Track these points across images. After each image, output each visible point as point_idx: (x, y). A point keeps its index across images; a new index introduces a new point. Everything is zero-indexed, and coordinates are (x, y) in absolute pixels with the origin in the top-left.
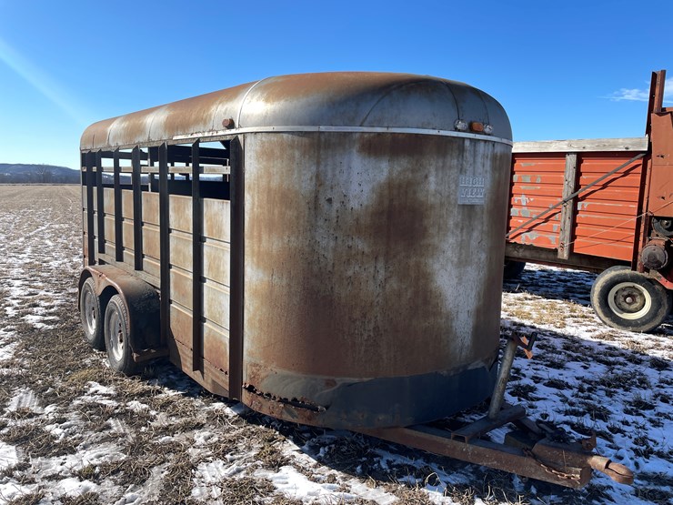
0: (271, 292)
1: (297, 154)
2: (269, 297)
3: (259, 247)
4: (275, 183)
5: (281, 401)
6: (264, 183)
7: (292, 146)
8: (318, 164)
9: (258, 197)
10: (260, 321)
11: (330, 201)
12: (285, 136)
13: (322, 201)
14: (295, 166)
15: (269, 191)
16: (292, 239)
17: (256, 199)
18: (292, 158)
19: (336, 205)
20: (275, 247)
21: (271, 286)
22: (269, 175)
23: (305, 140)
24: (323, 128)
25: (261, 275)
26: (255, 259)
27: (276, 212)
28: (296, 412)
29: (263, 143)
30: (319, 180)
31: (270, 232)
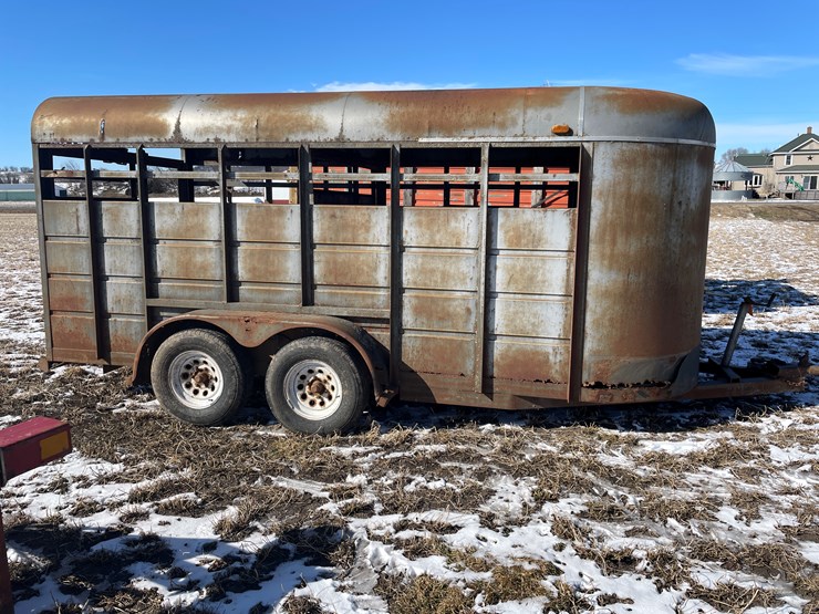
0: (626, 290)
1: (659, 162)
2: (625, 296)
3: (612, 250)
4: (636, 188)
5: (634, 386)
6: (623, 189)
7: (654, 155)
8: (675, 171)
9: (614, 203)
10: (611, 320)
11: (680, 203)
12: (649, 146)
13: (675, 204)
14: (656, 173)
15: (629, 196)
16: (651, 239)
17: (611, 204)
18: (654, 166)
19: (684, 207)
20: (632, 248)
21: (627, 285)
22: (629, 182)
23: (666, 150)
24: (682, 141)
25: (614, 276)
26: (606, 262)
27: (636, 215)
28: (648, 392)
29: (623, 151)
30: (674, 185)
31: (628, 234)
